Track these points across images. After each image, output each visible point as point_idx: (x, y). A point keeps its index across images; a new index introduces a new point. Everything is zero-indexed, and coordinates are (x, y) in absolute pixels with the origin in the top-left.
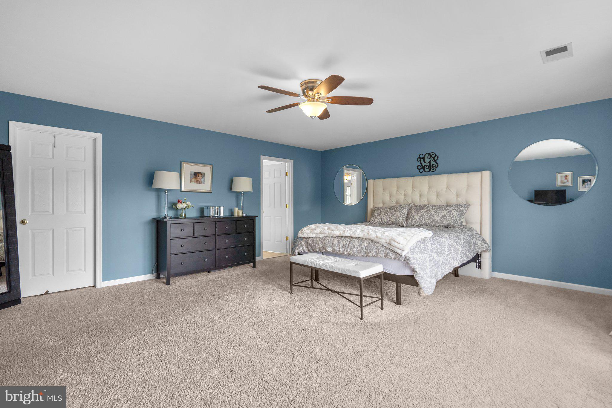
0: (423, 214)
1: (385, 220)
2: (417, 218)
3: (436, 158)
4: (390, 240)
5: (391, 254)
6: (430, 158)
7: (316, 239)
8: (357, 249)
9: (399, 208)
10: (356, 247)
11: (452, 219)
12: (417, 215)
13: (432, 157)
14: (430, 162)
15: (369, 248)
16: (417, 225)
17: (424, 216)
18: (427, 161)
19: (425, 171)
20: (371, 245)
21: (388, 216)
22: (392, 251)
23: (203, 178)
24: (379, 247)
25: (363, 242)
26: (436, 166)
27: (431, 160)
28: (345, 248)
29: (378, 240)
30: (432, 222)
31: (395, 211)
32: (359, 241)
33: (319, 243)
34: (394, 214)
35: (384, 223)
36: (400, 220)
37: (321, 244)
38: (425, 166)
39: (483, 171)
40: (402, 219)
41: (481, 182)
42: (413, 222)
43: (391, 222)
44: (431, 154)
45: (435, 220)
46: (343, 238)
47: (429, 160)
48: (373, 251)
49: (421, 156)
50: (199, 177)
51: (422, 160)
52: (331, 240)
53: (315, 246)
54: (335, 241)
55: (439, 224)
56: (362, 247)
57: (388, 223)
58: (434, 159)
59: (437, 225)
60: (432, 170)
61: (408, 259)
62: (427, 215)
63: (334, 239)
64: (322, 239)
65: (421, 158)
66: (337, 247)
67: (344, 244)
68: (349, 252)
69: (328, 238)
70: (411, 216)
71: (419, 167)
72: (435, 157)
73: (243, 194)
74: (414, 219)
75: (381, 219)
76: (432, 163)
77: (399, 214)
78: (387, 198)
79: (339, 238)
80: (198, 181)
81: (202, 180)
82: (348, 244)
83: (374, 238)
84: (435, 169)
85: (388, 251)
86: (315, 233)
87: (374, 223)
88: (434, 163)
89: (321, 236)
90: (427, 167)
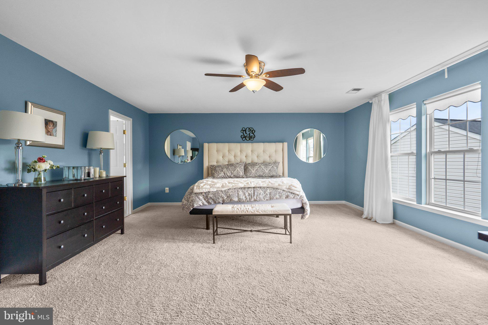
0: (258, 169)
1: (228, 174)
2: (253, 172)
3: (253, 132)
4: (289, 186)
5: (291, 195)
6: (250, 131)
7: (218, 193)
8: (263, 196)
9: (237, 165)
10: (261, 194)
11: (275, 172)
12: (253, 170)
13: (251, 131)
14: (249, 134)
15: (273, 194)
16: (253, 177)
17: (258, 170)
18: (248, 133)
19: (246, 140)
20: (274, 191)
21: (230, 172)
22: (292, 193)
23: (55, 129)
24: (281, 192)
25: (266, 190)
26: (254, 137)
27: (251, 133)
28: (251, 196)
29: (280, 187)
30: (264, 174)
31: (235, 168)
32: (263, 189)
33: (223, 195)
34: (235, 170)
35: (227, 176)
36: (240, 174)
37: (225, 197)
38: (246, 136)
39: (284, 143)
40: (242, 173)
41: (283, 149)
42: (251, 175)
43: (233, 175)
44: (250, 129)
45: (265, 172)
46: (247, 189)
47: (249, 132)
48: (277, 195)
49: (244, 129)
50: (50, 127)
51: (244, 132)
52: (235, 192)
53: (218, 198)
54: (239, 192)
55: (268, 175)
56: (267, 194)
57: (230, 176)
58: (252, 132)
59: (267, 176)
60: (251, 139)
61: (303, 197)
62: (260, 170)
63: (238, 191)
64: (226, 192)
65: (244, 131)
66: (243, 196)
67: (249, 194)
68: (256, 199)
69: (230, 190)
70: (249, 170)
71: (242, 137)
72: (253, 130)
73: (103, 151)
74: (252, 172)
75: (225, 174)
76: (251, 134)
77: (239, 169)
78: (221, 158)
79: (242, 189)
80: (49, 132)
81: (54, 130)
82: (253, 193)
83: (277, 186)
84: (253, 139)
85: (289, 194)
86: (216, 188)
87: (218, 177)
88: (252, 135)
89: (223, 189)
90: (248, 137)
